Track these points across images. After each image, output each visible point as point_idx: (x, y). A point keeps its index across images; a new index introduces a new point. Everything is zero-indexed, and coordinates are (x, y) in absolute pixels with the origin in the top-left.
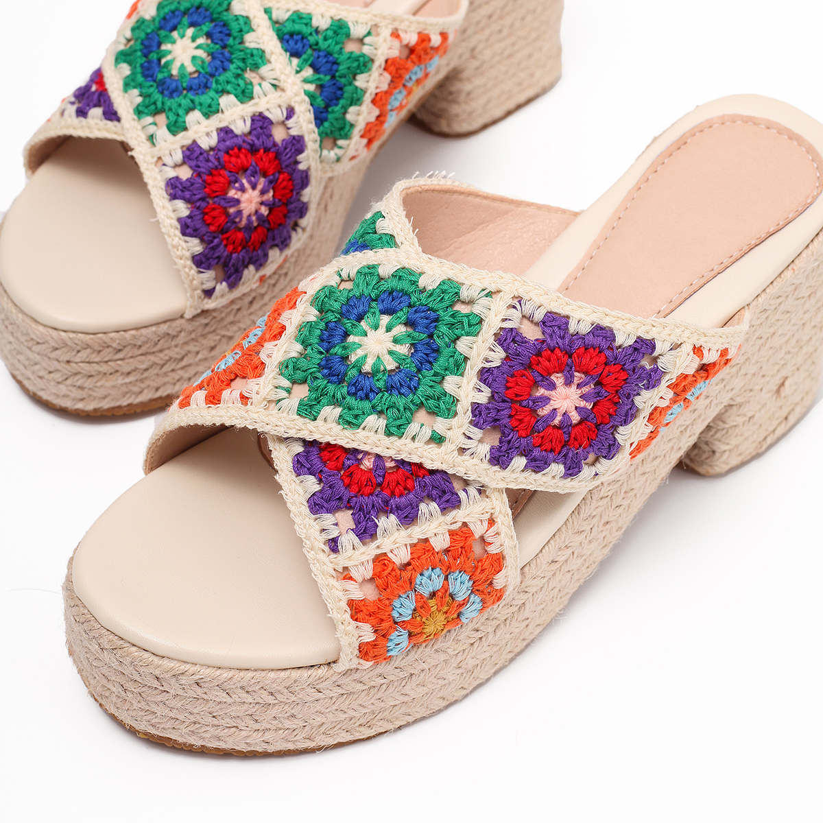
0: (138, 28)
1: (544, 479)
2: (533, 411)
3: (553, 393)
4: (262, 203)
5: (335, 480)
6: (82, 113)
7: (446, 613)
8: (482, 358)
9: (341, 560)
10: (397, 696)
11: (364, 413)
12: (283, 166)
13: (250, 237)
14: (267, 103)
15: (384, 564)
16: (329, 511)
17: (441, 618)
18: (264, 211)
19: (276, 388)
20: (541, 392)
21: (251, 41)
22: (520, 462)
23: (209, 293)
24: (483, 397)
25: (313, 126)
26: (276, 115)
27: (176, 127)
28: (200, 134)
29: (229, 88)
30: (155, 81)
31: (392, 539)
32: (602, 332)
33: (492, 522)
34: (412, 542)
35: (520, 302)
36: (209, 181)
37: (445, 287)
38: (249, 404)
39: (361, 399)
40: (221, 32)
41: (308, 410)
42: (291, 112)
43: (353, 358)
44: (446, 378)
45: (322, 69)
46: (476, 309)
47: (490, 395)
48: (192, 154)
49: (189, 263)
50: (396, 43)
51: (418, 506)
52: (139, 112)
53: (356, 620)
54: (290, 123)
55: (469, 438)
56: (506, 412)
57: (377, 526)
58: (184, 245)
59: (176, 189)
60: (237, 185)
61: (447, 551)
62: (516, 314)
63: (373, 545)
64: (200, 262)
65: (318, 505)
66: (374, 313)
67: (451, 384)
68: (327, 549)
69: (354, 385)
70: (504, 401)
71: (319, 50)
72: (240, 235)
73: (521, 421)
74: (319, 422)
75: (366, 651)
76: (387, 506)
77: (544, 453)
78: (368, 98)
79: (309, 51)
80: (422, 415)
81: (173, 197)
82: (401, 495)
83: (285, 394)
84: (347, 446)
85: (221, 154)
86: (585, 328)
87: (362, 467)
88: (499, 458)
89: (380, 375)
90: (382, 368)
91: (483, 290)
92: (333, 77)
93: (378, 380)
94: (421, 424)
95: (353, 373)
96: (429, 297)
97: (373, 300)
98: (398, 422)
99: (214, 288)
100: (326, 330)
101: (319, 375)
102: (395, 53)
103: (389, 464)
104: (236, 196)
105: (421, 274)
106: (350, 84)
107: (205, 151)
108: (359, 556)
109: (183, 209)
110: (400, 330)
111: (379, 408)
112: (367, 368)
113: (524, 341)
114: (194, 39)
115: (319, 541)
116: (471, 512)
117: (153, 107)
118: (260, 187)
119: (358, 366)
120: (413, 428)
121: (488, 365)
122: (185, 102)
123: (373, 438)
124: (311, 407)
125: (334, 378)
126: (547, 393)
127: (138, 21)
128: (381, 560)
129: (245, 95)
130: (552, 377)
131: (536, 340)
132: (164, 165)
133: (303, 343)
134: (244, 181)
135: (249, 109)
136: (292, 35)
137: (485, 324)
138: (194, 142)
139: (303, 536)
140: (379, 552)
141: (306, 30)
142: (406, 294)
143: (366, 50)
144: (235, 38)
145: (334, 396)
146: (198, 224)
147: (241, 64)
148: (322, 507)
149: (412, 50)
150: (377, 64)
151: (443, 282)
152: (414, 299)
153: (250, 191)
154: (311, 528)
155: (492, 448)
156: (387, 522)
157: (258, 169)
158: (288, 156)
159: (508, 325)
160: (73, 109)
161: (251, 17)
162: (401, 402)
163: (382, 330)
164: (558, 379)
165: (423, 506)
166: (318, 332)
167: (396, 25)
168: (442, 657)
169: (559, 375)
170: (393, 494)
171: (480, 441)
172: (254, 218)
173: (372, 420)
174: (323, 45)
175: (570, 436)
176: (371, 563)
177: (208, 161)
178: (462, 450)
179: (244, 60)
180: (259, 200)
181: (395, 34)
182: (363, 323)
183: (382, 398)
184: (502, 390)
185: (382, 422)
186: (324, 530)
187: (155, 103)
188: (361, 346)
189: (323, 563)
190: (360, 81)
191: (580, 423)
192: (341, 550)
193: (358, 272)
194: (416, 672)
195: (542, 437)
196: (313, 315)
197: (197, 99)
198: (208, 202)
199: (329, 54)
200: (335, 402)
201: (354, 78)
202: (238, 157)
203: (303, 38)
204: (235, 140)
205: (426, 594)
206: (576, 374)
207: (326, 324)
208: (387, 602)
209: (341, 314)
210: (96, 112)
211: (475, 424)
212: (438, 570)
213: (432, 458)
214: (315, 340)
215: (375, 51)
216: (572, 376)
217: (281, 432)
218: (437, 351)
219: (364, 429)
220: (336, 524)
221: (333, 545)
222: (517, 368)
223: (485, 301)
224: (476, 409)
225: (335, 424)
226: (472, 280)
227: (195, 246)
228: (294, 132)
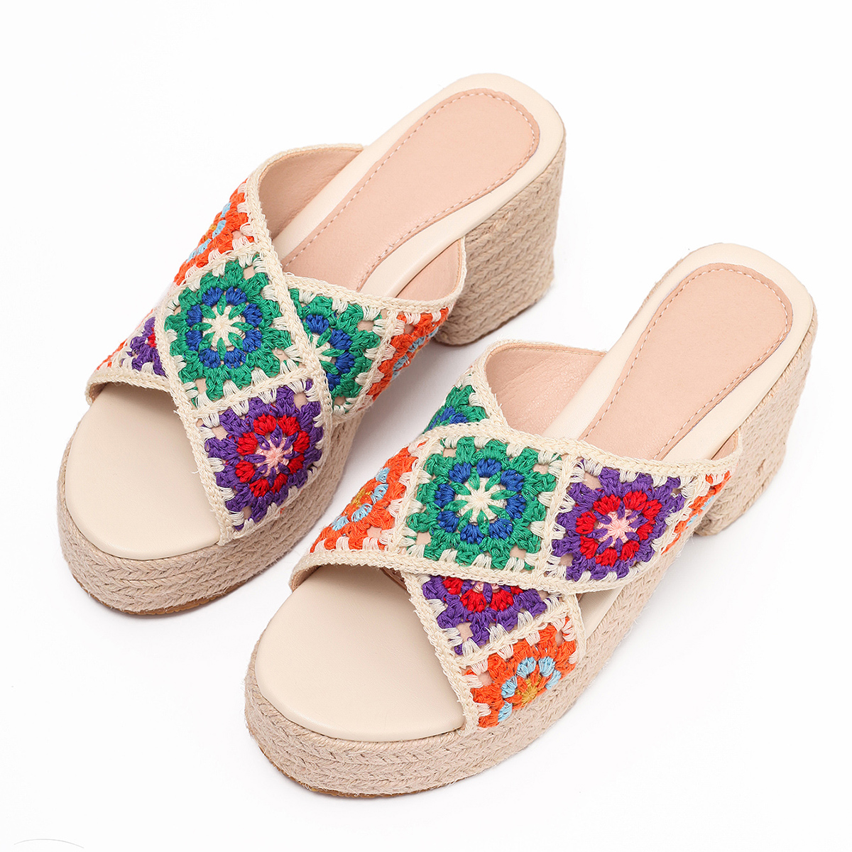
0: (185, 298)
1: (603, 583)
2: (595, 541)
3: (609, 525)
4: (284, 456)
5: (456, 602)
6: (137, 365)
7: (537, 686)
8: (558, 507)
9: (465, 661)
10: (500, 744)
11: (474, 554)
12: (302, 426)
13: (273, 484)
14: (291, 377)
15: (495, 660)
16: (453, 626)
17: (534, 690)
18: (285, 462)
19: (406, 537)
20: (601, 526)
21: (279, 324)
22: (586, 575)
23: (239, 528)
24: (560, 535)
25: (328, 393)
26: (298, 387)
27: (214, 394)
28: (234, 403)
29: (259, 363)
30: (197, 350)
31: (500, 642)
32: (644, 478)
33: (567, 619)
34: (514, 643)
35: (582, 461)
36: (241, 443)
37: (526, 454)
38: (386, 549)
39: (471, 543)
40: (254, 314)
41: (432, 553)
42: (310, 383)
43: (463, 512)
44: (533, 523)
45: (338, 345)
46: (551, 471)
47: (565, 532)
48: (227, 418)
49: (223, 506)
50: (402, 324)
51: (517, 616)
52: (183, 376)
53: (477, 702)
54: (309, 393)
55: (551, 564)
56: (578, 543)
57: (489, 634)
58: (219, 493)
59: (213, 448)
60: (263, 445)
61: (538, 645)
62: (580, 472)
63: (487, 647)
64: (232, 506)
65: (445, 621)
66: (475, 477)
67: (536, 527)
68: (453, 653)
69: (465, 532)
70: (575, 535)
71: (337, 330)
72: (265, 483)
73: (588, 548)
74: (441, 562)
75: (483, 722)
76: (495, 618)
77: (604, 567)
78: (375, 365)
79: (328, 330)
80: (515, 552)
81: (212, 455)
82: (504, 609)
83: (413, 542)
84: (463, 578)
85: (252, 420)
86: (632, 478)
87: (475, 590)
88: (573, 575)
89: (484, 525)
90: (485, 519)
91: (555, 454)
92: (347, 351)
93: (482, 528)
94: (517, 559)
95: (462, 523)
96: (516, 462)
97: (473, 466)
98: (500, 559)
99: (243, 524)
100: (438, 490)
101: (438, 526)
102: (400, 332)
103: (494, 588)
104: (262, 454)
105: (507, 444)
106: (361, 355)
107: (239, 417)
108: (477, 657)
109: (219, 465)
110: (496, 489)
111: (485, 549)
112: (474, 519)
113: (588, 491)
114: (231, 317)
115: (448, 648)
116: (553, 615)
117: (195, 374)
118: (282, 445)
119: (467, 518)
120: (511, 562)
121: (563, 511)
122: (223, 373)
123: (483, 571)
124: (434, 551)
125: (450, 529)
126: (605, 526)
127: (184, 291)
128: (493, 658)
129: (273, 370)
130: (609, 515)
131: (596, 489)
132: (204, 426)
133: (422, 501)
134: (270, 441)
135: (276, 382)
136: (314, 315)
137: (559, 481)
138: (230, 409)
139: (435, 645)
140: (491, 653)
141: (325, 312)
142: (497, 461)
143: (375, 330)
144: (266, 321)
145: (451, 542)
146: (231, 476)
147: (270, 344)
148: (448, 622)
149: (415, 328)
150: (385, 340)
151: (525, 451)
152: (504, 465)
153: (275, 449)
154: (442, 639)
155: (568, 568)
156: (496, 630)
157: (281, 431)
158: (307, 418)
159: (576, 480)
160: (129, 360)
161: (280, 302)
162: (501, 544)
163: (482, 489)
164: (613, 515)
165: (520, 615)
166: (433, 493)
167: (402, 308)
168: (532, 713)
169: (614, 513)
170: (499, 610)
171: (560, 565)
172: (277, 469)
173: (481, 558)
174: (340, 325)
175: (621, 554)
176: (486, 661)
177: (240, 425)
178: (547, 573)
179: (272, 341)
180: (282, 455)
181: (401, 317)
182: (467, 484)
183: (487, 542)
184: (574, 528)
185: (488, 560)
186: (451, 640)
187: (196, 370)
188: (467, 502)
189: (452, 664)
190: (369, 354)
191: (627, 542)
192: (464, 654)
193: (458, 443)
194: (514, 726)
195: (602, 557)
196: (426, 478)
197: (233, 371)
198: (240, 460)
199: (344, 333)
200: (452, 546)
201: (365, 351)
202: (265, 421)
203: (323, 319)
204: (263, 408)
205: (524, 676)
206: (626, 511)
207: (439, 485)
208: (498, 686)
209: (449, 477)
210: (148, 366)
211: (554, 554)
212: (532, 658)
213: (525, 582)
214: (431, 499)
215: (384, 331)
216: (623, 513)
217: (412, 569)
218: (525, 503)
219: (475, 565)
220: (459, 635)
221: (459, 650)
222: (584, 511)
223: (557, 464)
224: (556, 544)
225: (453, 563)
226: (546, 447)
227: (229, 494)
228: (311, 400)
